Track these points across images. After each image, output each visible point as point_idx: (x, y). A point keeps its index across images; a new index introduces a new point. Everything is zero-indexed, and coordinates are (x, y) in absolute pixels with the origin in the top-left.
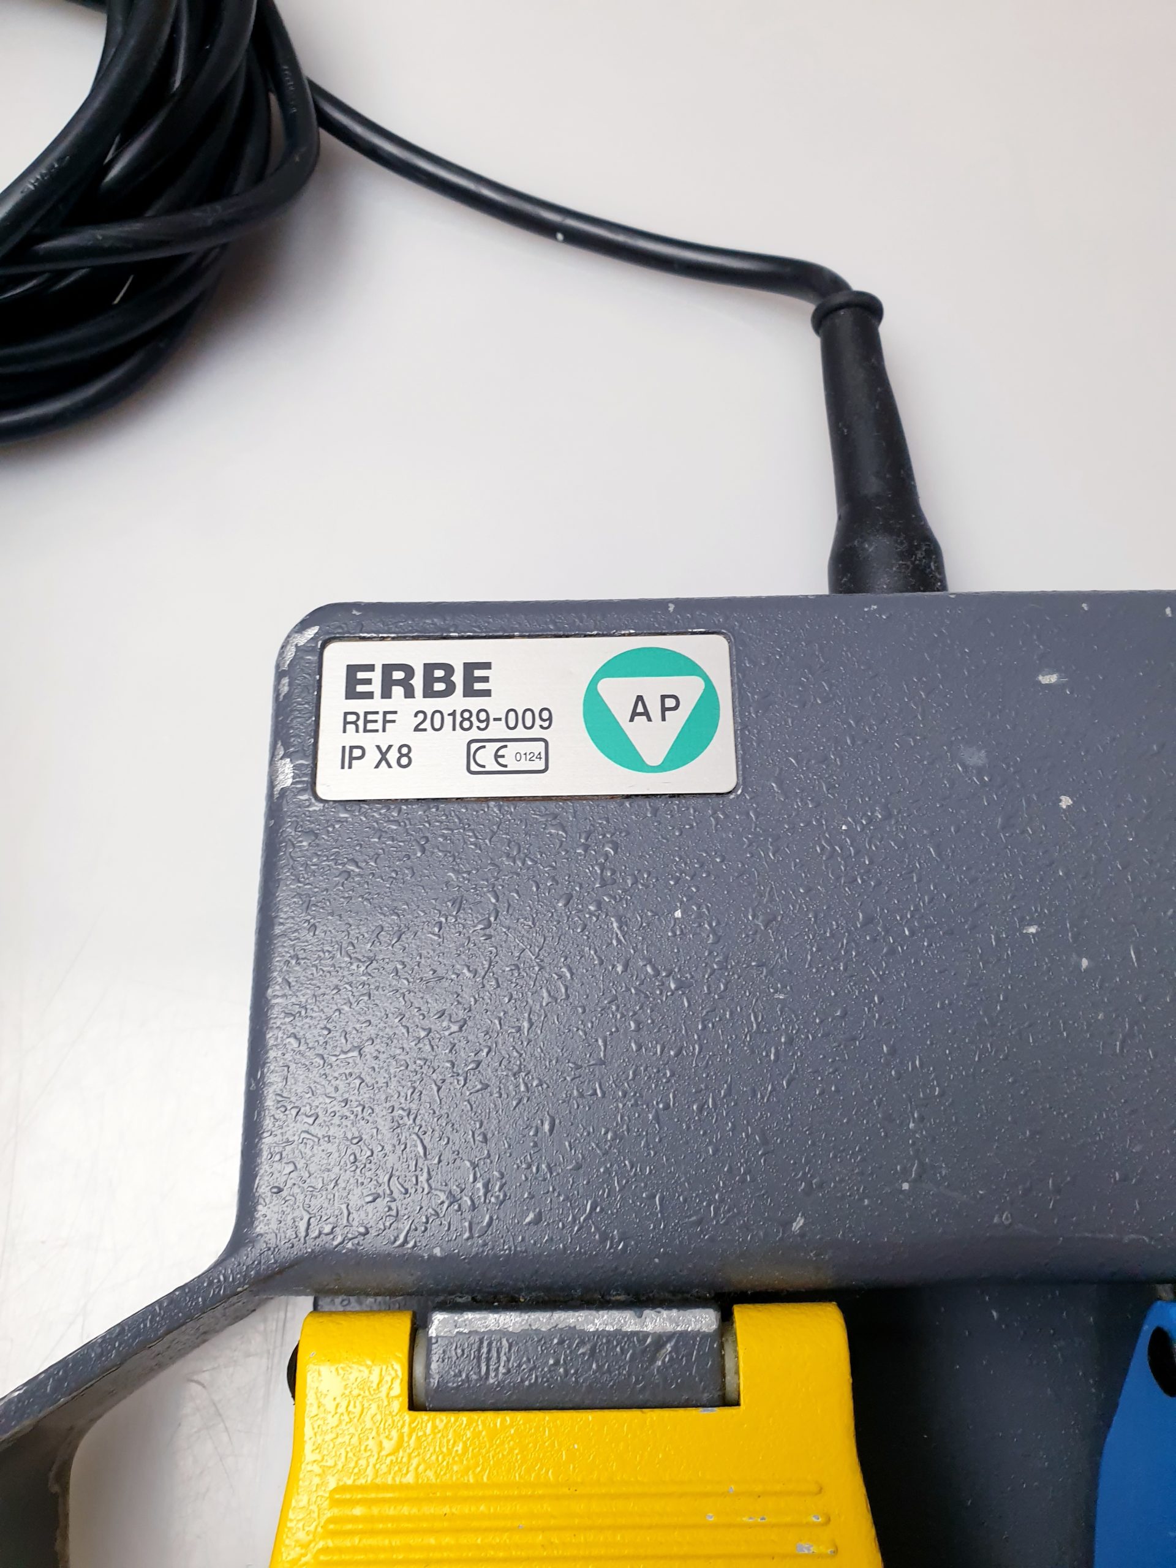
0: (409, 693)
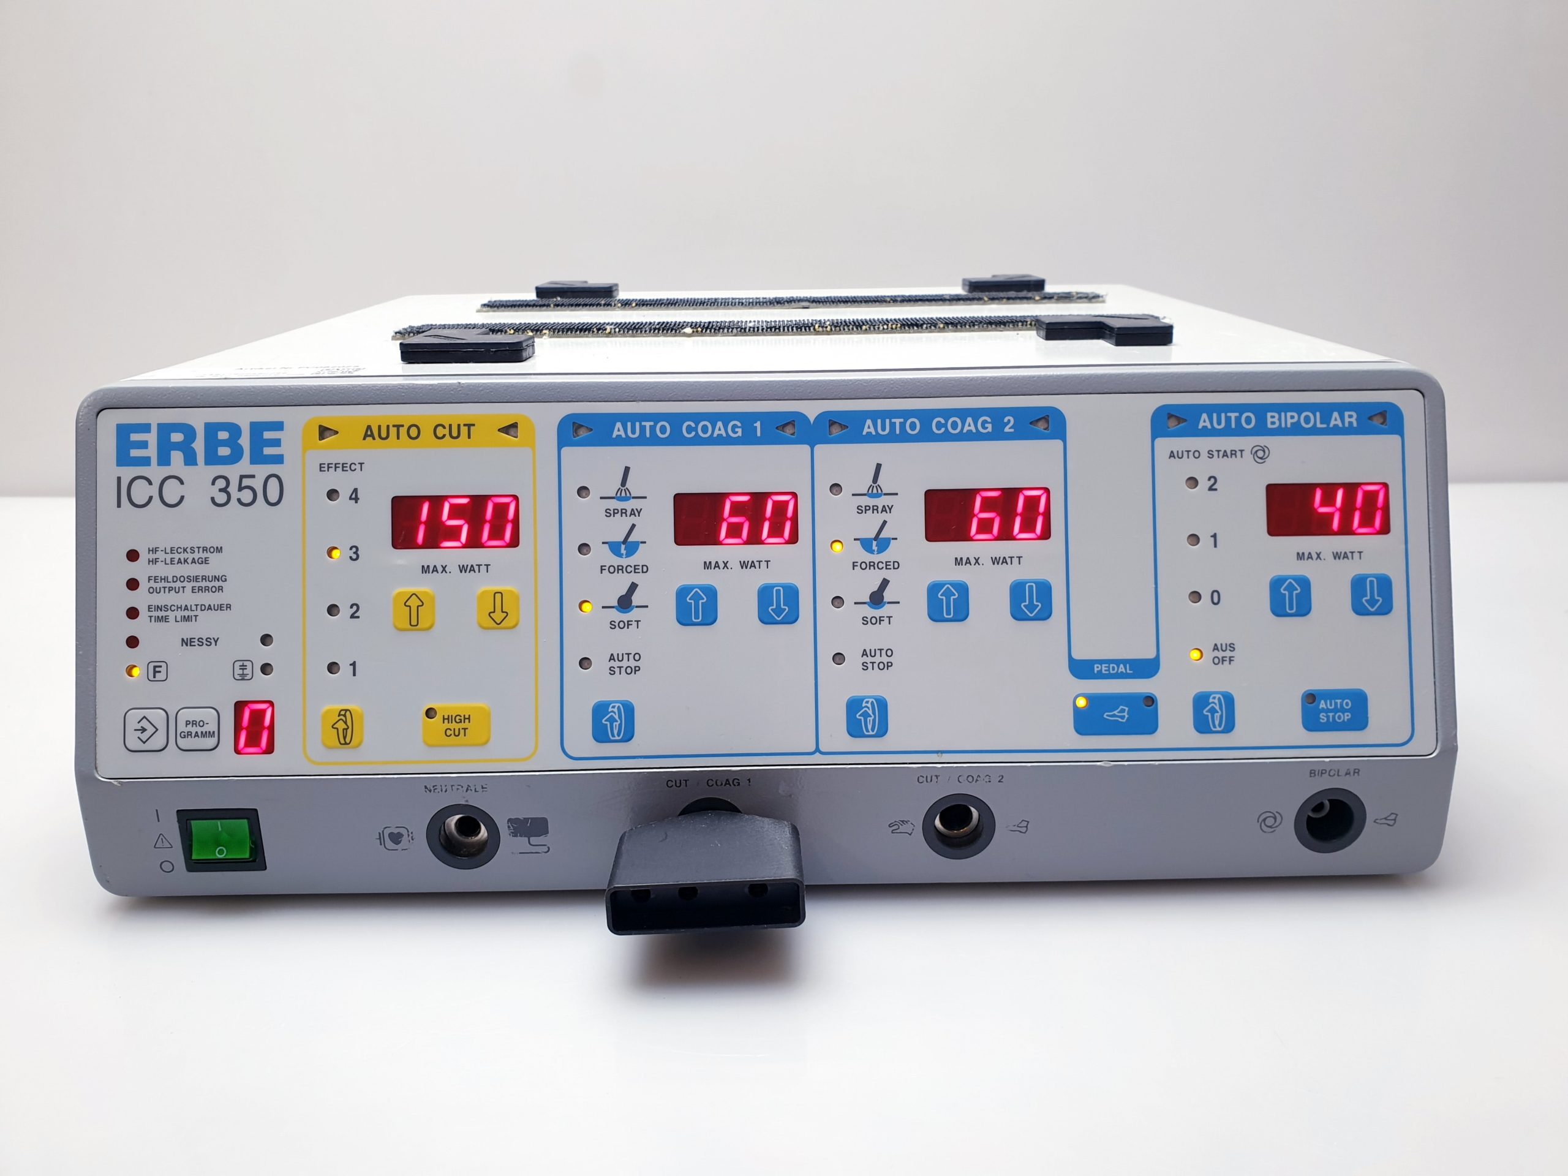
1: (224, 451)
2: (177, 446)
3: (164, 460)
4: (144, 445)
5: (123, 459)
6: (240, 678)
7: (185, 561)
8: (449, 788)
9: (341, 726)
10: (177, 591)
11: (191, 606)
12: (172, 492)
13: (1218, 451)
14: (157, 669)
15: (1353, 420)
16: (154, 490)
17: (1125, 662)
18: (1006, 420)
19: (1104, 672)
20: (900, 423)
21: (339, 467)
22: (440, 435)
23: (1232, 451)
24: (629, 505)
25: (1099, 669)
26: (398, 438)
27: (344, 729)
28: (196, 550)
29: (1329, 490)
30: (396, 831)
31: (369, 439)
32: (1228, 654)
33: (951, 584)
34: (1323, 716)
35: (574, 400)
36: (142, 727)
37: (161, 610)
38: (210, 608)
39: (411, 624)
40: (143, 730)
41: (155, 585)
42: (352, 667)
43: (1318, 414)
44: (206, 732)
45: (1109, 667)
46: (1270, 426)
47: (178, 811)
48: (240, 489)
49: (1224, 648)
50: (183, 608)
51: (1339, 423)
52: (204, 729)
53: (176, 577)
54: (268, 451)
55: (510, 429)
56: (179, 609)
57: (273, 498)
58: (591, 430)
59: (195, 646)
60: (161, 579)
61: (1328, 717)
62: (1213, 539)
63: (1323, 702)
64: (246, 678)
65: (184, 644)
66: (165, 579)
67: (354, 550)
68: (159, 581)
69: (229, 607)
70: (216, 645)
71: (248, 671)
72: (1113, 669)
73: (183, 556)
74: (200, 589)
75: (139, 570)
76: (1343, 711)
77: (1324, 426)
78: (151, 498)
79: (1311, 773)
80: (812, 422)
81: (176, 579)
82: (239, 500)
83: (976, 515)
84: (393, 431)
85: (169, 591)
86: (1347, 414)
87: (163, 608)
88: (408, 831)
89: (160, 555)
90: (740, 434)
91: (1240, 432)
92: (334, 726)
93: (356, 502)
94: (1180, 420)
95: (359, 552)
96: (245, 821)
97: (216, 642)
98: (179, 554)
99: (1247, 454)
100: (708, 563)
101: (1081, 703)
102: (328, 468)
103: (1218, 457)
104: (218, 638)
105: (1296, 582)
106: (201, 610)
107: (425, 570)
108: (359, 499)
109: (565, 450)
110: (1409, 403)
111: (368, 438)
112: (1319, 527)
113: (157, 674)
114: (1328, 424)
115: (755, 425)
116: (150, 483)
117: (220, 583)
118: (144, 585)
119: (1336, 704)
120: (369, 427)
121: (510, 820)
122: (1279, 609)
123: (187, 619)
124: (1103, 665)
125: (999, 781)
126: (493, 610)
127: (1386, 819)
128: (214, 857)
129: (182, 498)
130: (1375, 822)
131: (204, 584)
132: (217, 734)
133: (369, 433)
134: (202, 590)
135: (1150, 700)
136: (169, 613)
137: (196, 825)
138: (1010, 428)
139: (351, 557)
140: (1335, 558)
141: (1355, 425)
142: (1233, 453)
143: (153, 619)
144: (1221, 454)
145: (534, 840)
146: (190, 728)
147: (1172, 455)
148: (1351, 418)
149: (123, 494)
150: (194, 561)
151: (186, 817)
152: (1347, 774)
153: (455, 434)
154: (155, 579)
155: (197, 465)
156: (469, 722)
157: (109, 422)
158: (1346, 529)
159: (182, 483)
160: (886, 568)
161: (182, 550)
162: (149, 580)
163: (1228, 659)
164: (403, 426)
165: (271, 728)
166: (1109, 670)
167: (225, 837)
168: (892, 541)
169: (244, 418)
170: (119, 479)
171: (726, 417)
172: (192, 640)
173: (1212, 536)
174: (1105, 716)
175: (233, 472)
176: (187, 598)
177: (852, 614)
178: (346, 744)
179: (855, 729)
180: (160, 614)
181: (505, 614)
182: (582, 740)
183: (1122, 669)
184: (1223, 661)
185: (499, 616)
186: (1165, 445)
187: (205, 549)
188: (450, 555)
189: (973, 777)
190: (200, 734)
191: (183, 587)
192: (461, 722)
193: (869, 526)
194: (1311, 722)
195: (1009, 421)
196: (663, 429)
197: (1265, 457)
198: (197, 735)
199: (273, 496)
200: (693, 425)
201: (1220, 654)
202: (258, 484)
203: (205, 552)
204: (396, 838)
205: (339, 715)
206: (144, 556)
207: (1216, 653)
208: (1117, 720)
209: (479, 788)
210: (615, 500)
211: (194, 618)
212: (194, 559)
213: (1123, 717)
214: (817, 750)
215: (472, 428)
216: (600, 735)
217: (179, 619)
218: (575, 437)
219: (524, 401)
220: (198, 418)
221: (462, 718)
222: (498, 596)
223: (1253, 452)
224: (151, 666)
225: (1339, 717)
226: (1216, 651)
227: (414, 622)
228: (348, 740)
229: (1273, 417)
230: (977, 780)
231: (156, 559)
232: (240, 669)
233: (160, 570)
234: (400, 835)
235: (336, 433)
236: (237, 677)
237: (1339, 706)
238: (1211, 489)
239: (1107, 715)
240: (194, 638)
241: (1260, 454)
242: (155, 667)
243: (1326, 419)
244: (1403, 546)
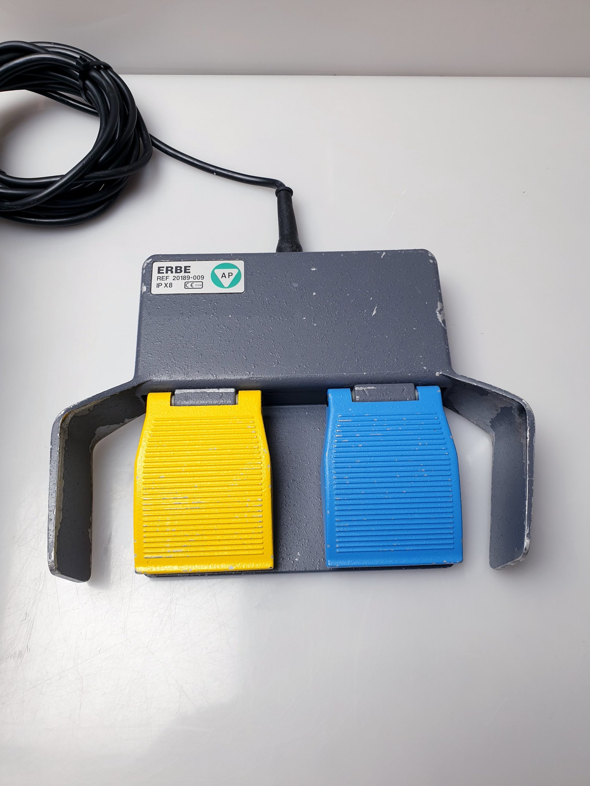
0: (172, 272)
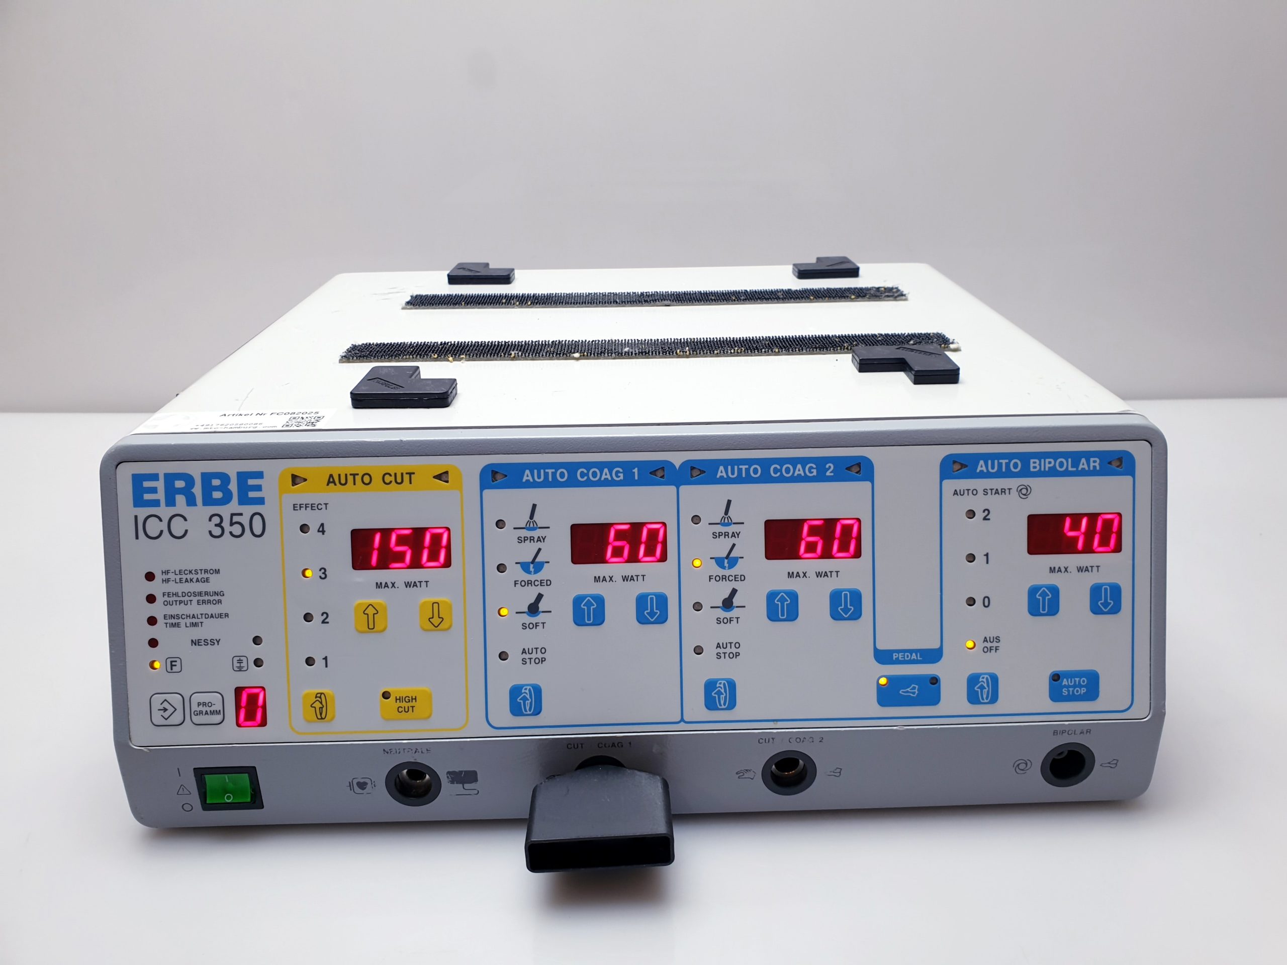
1: (217, 495)
2: (180, 491)
3: (171, 502)
4: (154, 490)
5: (139, 502)
6: (238, 670)
7: (191, 580)
8: (402, 751)
9: (318, 705)
10: (186, 603)
11: (197, 615)
12: (178, 527)
13: (992, 490)
14: (174, 663)
15: (1097, 465)
16: (164, 526)
17: (916, 651)
18: (827, 466)
19: (900, 659)
20: (746, 468)
21: (308, 507)
22: (387, 481)
23: (1002, 489)
24: (536, 534)
25: (897, 656)
26: (355, 484)
27: (320, 708)
28: (199, 572)
29: (1076, 518)
30: (362, 781)
31: (332, 485)
32: (995, 644)
33: (785, 593)
34: (1065, 690)
35: (492, 453)
36: (164, 708)
37: (174, 618)
38: (212, 616)
39: (368, 628)
40: (165, 710)
41: (168, 599)
42: (324, 661)
43: (1070, 460)
44: (214, 711)
45: (904, 655)
46: (1032, 470)
47: (194, 769)
48: (232, 524)
49: (992, 640)
50: (191, 617)
51: (1086, 467)
52: (212, 709)
53: (185, 593)
54: (252, 494)
55: (442, 477)
56: (188, 618)
57: (258, 532)
58: (506, 476)
59: (202, 645)
60: (173, 594)
61: (1069, 691)
62: (985, 557)
63: (1065, 680)
64: (243, 669)
65: (193, 644)
66: (176, 594)
67: (323, 571)
68: (171, 596)
69: (227, 615)
70: (218, 644)
71: (244, 664)
72: (908, 656)
73: (189, 577)
74: (204, 602)
75: (155, 588)
76: (1080, 686)
77: (1075, 469)
78: (162, 532)
79: (1054, 733)
80: (677, 468)
81: (184, 594)
82: (231, 533)
83: (804, 539)
84: (350, 478)
85: (180, 603)
86: (1092, 459)
87: (176, 617)
88: (371, 781)
89: (171, 576)
90: (622, 478)
91: (1009, 474)
92: (313, 706)
93: (323, 534)
94: (963, 466)
95: (327, 573)
96: (247, 775)
97: (218, 642)
98: (186, 576)
99: (1014, 491)
100: (597, 578)
101: (883, 681)
102: (300, 507)
103: (992, 494)
104: (220, 640)
105: (1047, 589)
106: (206, 618)
107: (379, 586)
108: (325, 531)
109: (486, 492)
110: (1140, 452)
111: (330, 484)
112: (1067, 547)
113: (174, 667)
114: (1077, 468)
115: (633, 471)
116: (161, 520)
117: (219, 597)
118: (160, 599)
119: (1075, 681)
120: (331, 476)
121: (449, 773)
122: (1034, 610)
123: (194, 625)
124: (900, 654)
125: (820, 741)
126: (432, 617)
127: (1109, 763)
128: (223, 802)
129: (186, 531)
130: (1101, 765)
131: (206, 598)
132: (222, 712)
133: (331, 480)
134: (205, 602)
135: (935, 680)
136: (180, 620)
137: (208, 778)
138: (831, 472)
139: (320, 577)
140: (1079, 571)
141: (1098, 468)
142: (1003, 491)
143: (168, 625)
144: (994, 491)
145: (467, 786)
146: (201, 708)
147: (955, 493)
148: (1095, 463)
149: (140, 528)
150: (198, 580)
151: (200, 774)
152: (1081, 733)
153: (399, 480)
154: (168, 595)
155: (196, 505)
156: (416, 701)
157: (126, 473)
158: (1088, 549)
159: (185, 519)
160: (735, 580)
161: (188, 572)
162: (164, 595)
163: (994, 648)
164: (358, 474)
165: (264, 707)
166: (904, 658)
167: (231, 786)
168: (740, 560)
169: (232, 468)
170: (136, 517)
171: (611, 465)
172: (200, 641)
173: (985, 555)
174: (900, 692)
175: (225, 511)
176: (194, 609)
177: (709, 615)
178: (322, 718)
179: (711, 704)
180: (174, 622)
181: (441, 619)
182: (502, 714)
183: (914, 656)
184: (991, 650)
185: (436, 621)
186: (950, 485)
187: (206, 571)
188: (398, 575)
189: (800, 739)
190: (209, 712)
191: (191, 601)
192: (409, 702)
193: (721, 548)
194: (1056, 695)
195: (830, 467)
196: (562, 475)
197: (1028, 494)
198: (206, 713)
199: (258, 530)
200: (585, 471)
201: (989, 645)
202: (245, 520)
203: (206, 573)
204: (362, 786)
205: (316, 697)
206: (159, 577)
207: (986, 644)
208: (910, 695)
209: (424, 751)
210: (525, 530)
211: (200, 624)
212: (197, 578)
213: (914, 693)
214: (682, 720)
215: (412, 475)
216: (516, 710)
217: (188, 625)
218: (493, 482)
219: (453, 454)
220: (196, 469)
221: (410, 698)
222: (436, 605)
223: (1019, 490)
224: (169, 661)
225: (1077, 691)
226: (986, 642)
227: (371, 626)
228: (323, 716)
229: (1035, 463)
230: (803, 741)
231: (168, 579)
232: (238, 663)
233: (172, 587)
234: (366, 784)
235: (305, 480)
236: (236, 669)
237: (1077, 683)
238: (985, 519)
239: (903, 692)
240: (201, 640)
241: (1024, 491)
242: (172, 662)
243: (1076, 464)
244: (1131, 562)
